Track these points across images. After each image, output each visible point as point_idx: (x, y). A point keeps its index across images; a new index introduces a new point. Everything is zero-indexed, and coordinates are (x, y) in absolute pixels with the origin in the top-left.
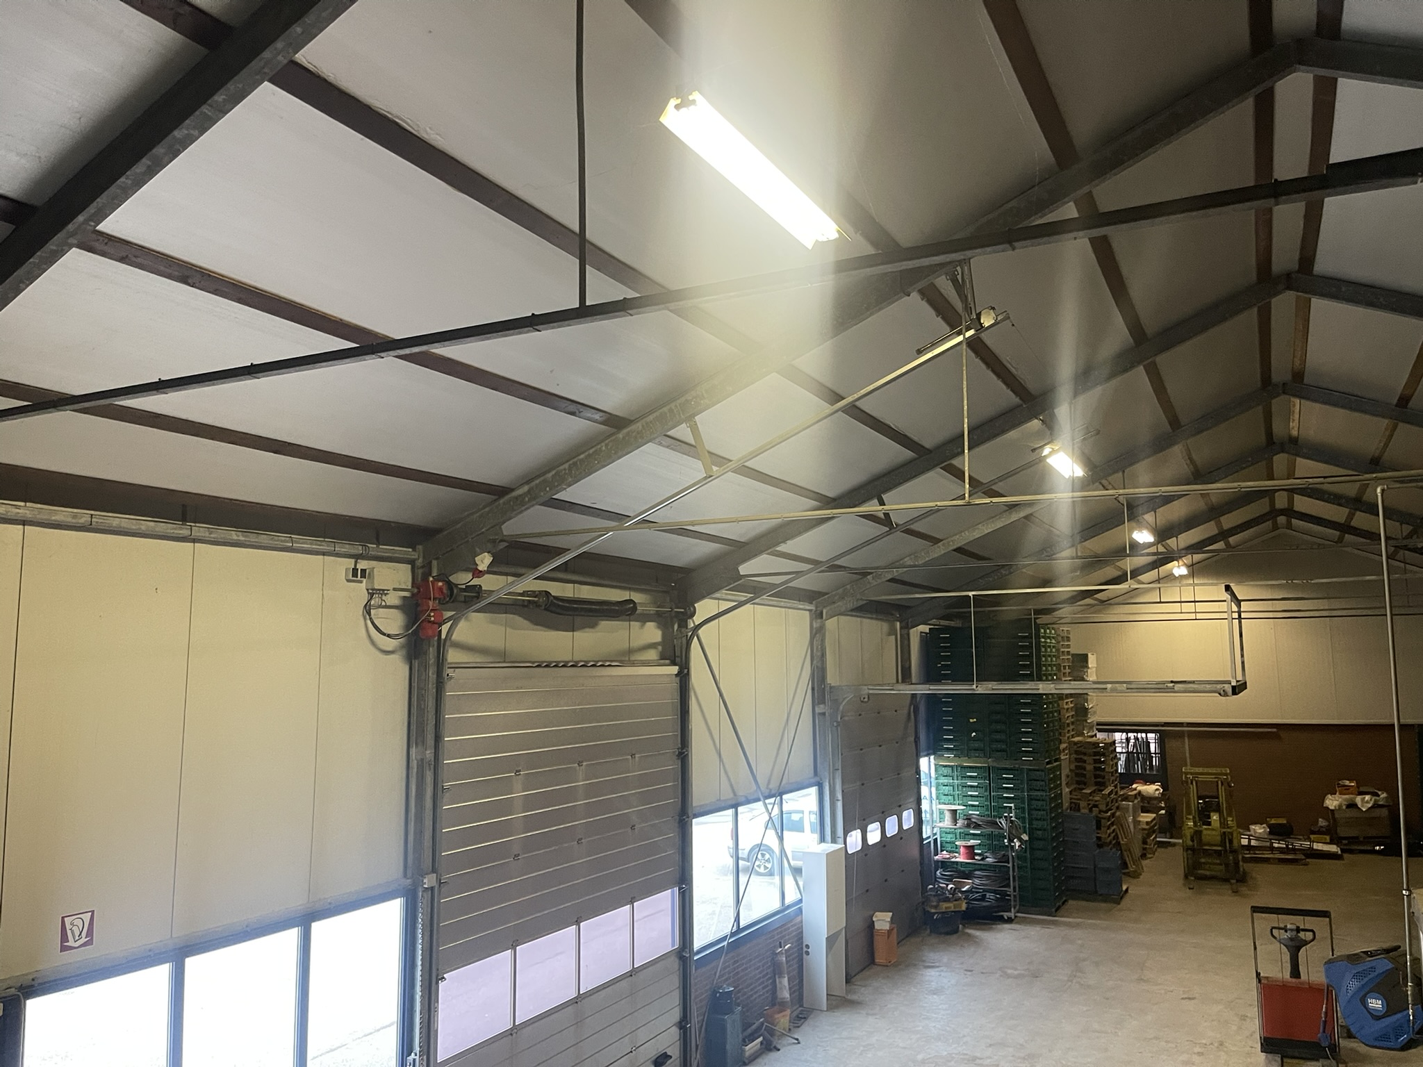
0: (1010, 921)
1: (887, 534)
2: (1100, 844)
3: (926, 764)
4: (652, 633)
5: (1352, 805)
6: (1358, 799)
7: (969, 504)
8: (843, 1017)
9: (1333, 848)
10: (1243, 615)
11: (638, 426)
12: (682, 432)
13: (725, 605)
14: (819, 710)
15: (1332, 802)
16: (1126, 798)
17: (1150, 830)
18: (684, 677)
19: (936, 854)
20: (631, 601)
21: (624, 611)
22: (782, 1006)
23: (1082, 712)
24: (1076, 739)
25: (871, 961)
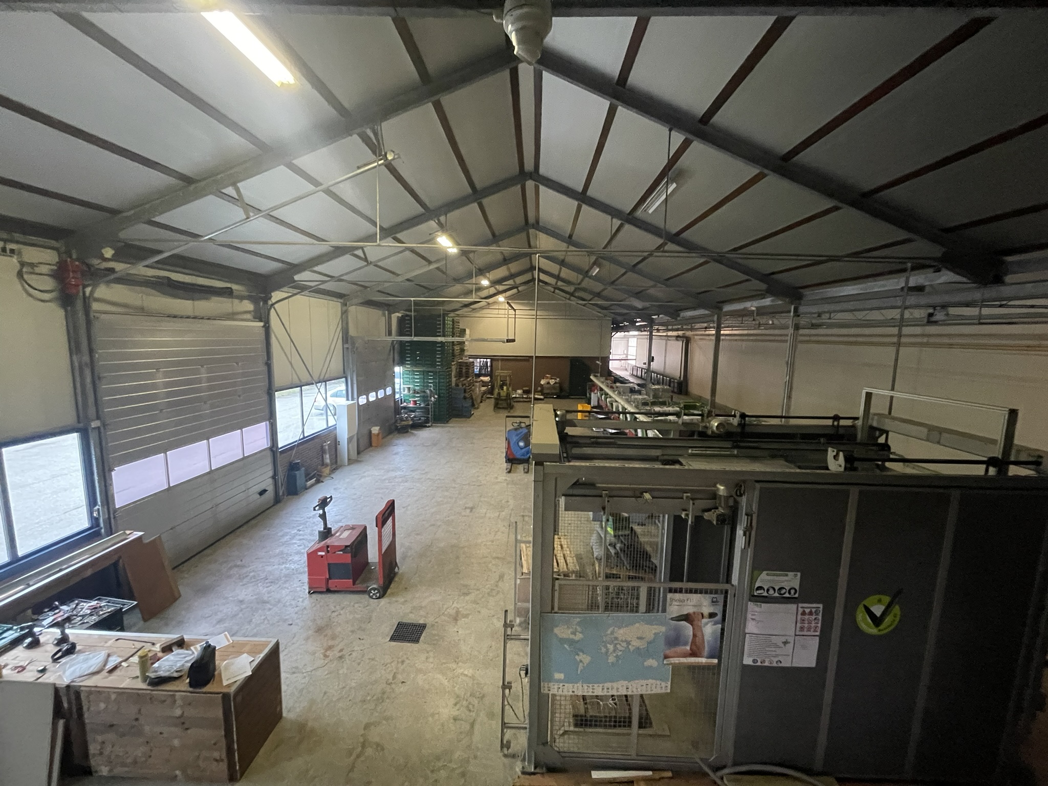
0: (429, 427)
1: (366, 266)
2: (465, 398)
3: (398, 370)
4: (248, 306)
5: (548, 383)
6: (551, 381)
7: (379, 245)
8: (354, 467)
9: (542, 397)
11: (203, 184)
12: (230, 191)
13: (286, 295)
14: (346, 346)
15: (542, 382)
16: (477, 382)
17: (484, 393)
18: (267, 329)
19: (401, 404)
20: (231, 288)
21: (227, 293)
22: (327, 465)
23: (462, 350)
24: (460, 361)
25: (370, 445)
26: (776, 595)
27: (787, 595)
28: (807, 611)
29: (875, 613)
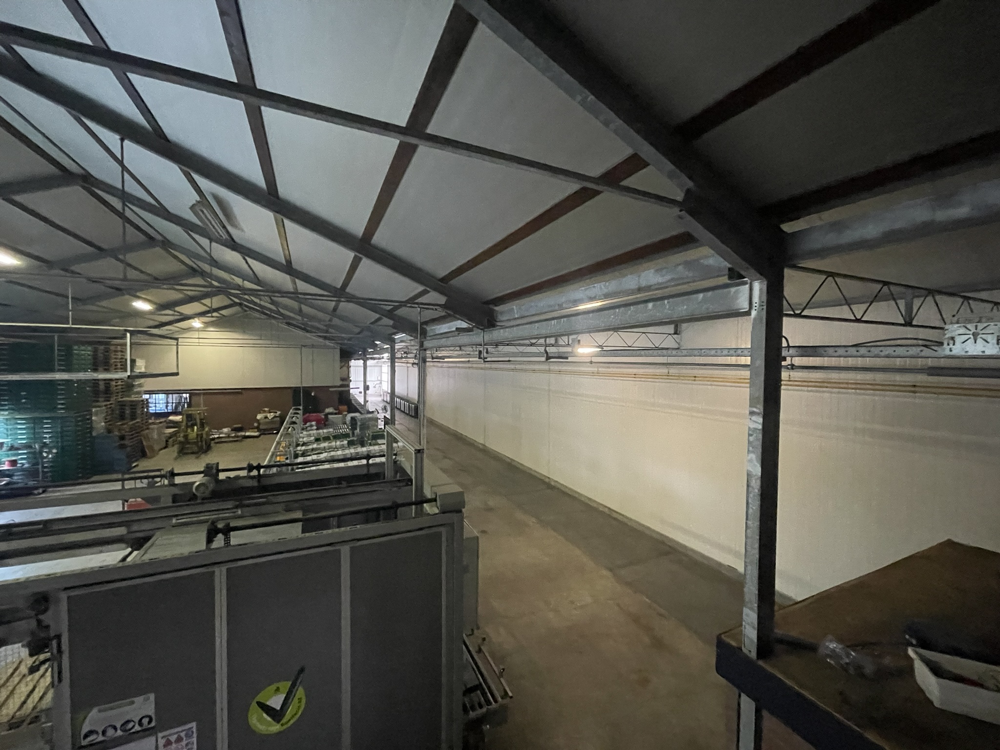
5: (266, 417)
6: (268, 415)
9: (257, 434)
10: (179, 344)
15: (259, 417)
16: (154, 424)
23: (130, 386)
24: (123, 399)
26: (119, 733)
27: (137, 728)
28: (173, 738)
29: (273, 706)
